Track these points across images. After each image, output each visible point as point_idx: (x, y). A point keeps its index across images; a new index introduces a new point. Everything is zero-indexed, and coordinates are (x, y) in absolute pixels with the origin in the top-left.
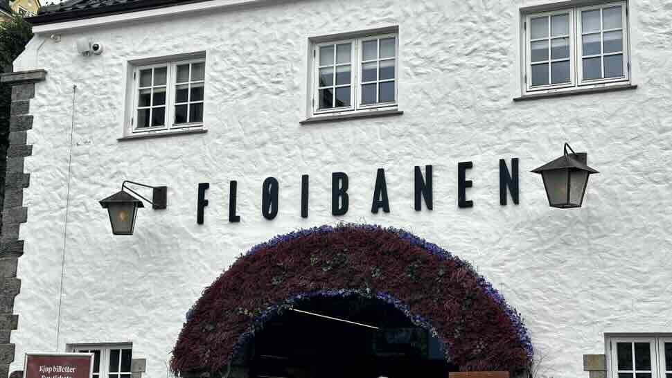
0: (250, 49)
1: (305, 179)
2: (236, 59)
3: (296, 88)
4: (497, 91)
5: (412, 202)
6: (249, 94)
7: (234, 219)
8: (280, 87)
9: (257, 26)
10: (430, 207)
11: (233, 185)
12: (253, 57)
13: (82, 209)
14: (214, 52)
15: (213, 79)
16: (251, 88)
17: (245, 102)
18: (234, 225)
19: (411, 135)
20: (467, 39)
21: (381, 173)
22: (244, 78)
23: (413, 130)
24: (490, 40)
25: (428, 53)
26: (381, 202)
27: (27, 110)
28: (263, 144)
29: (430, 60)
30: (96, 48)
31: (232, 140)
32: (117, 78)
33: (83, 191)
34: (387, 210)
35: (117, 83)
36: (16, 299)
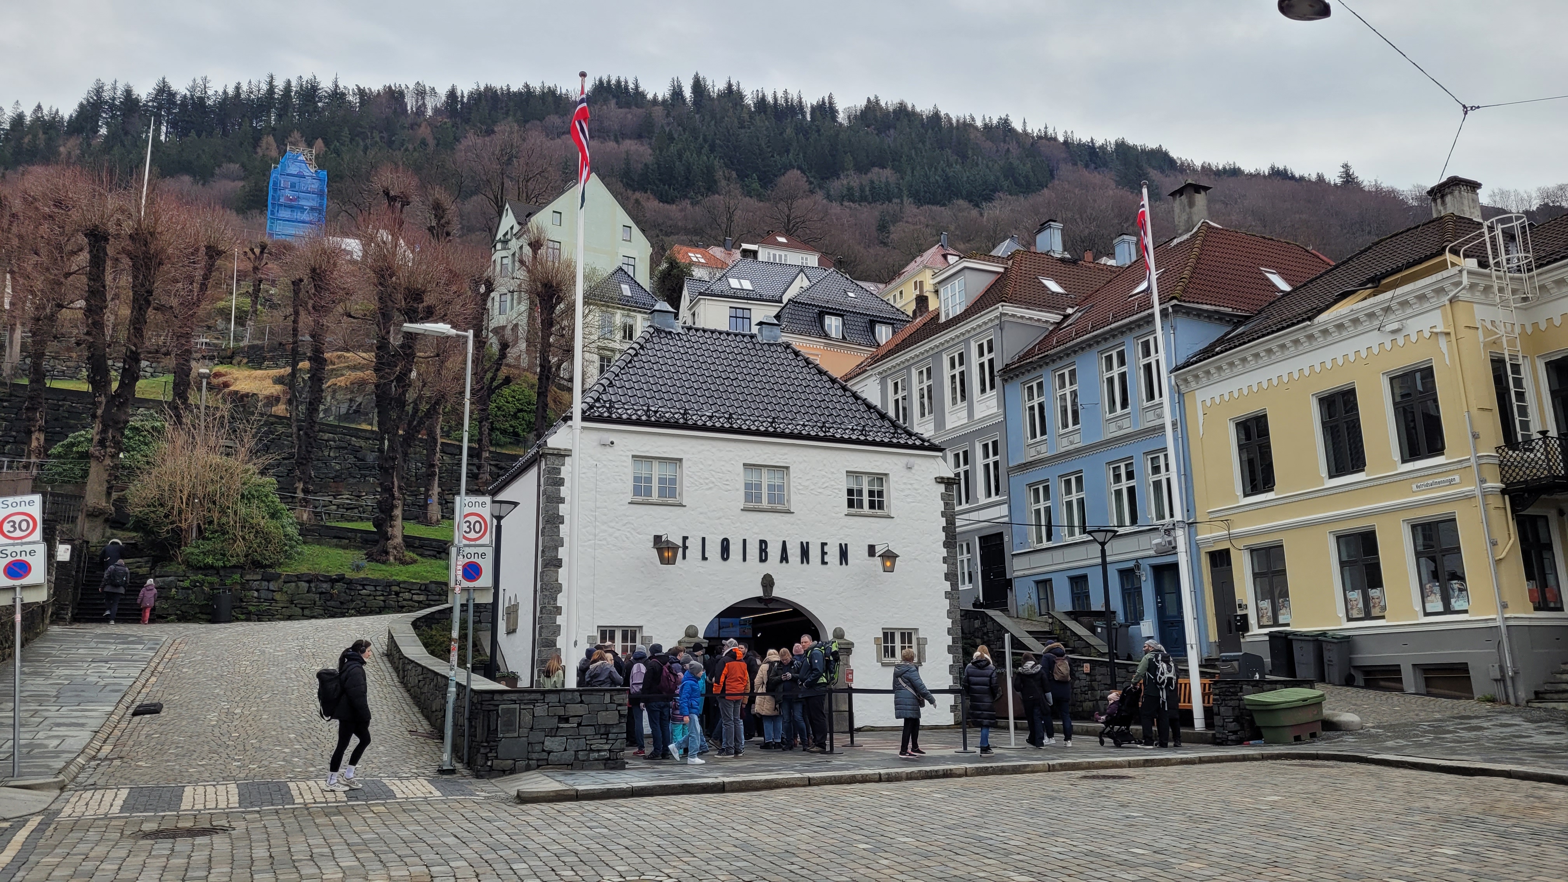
0: (710, 463)
1: (745, 541)
2: (702, 466)
3: (737, 490)
4: (837, 509)
5: (799, 559)
6: (711, 488)
7: (704, 558)
8: (729, 488)
9: (714, 450)
10: (808, 562)
11: (704, 539)
12: (711, 468)
13: (604, 542)
14: (688, 460)
15: (688, 475)
16: (711, 485)
17: (708, 492)
18: (704, 562)
19: (797, 525)
20: (823, 480)
21: (784, 542)
22: (707, 479)
23: (799, 522)
24: (833, 483)
25: (807, 484)
26: (784, 558)
27: (559, 473)
28: (719, 518)
29: (806, 487)
30: (612, 443)
31: (701, 513)
32: (625, 464)
33: (605, 531)
34: (787, 562)
35: (626, 467)
36: (559, 596)
